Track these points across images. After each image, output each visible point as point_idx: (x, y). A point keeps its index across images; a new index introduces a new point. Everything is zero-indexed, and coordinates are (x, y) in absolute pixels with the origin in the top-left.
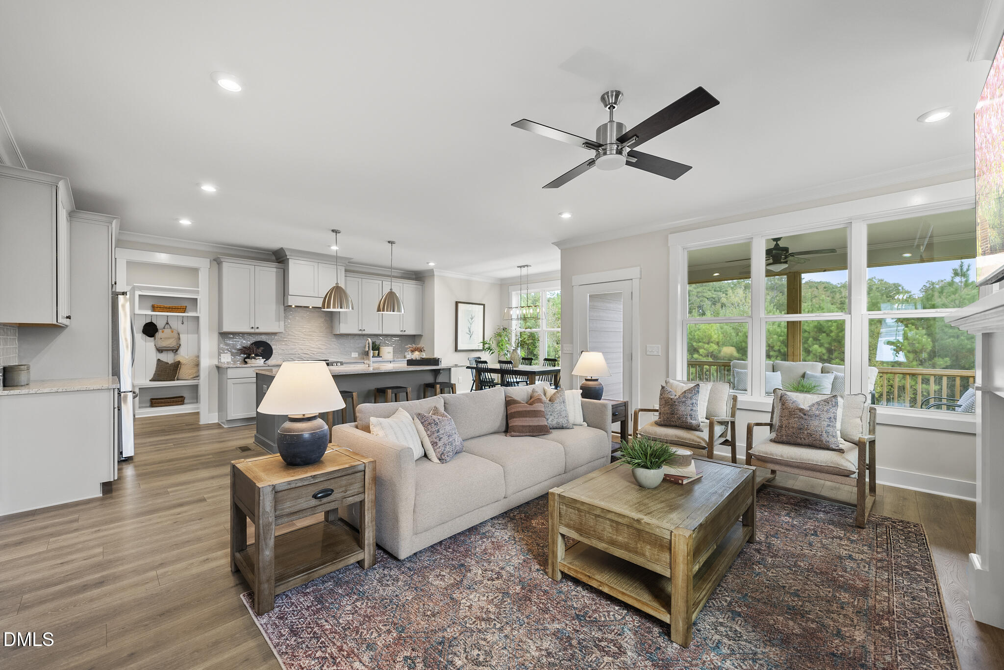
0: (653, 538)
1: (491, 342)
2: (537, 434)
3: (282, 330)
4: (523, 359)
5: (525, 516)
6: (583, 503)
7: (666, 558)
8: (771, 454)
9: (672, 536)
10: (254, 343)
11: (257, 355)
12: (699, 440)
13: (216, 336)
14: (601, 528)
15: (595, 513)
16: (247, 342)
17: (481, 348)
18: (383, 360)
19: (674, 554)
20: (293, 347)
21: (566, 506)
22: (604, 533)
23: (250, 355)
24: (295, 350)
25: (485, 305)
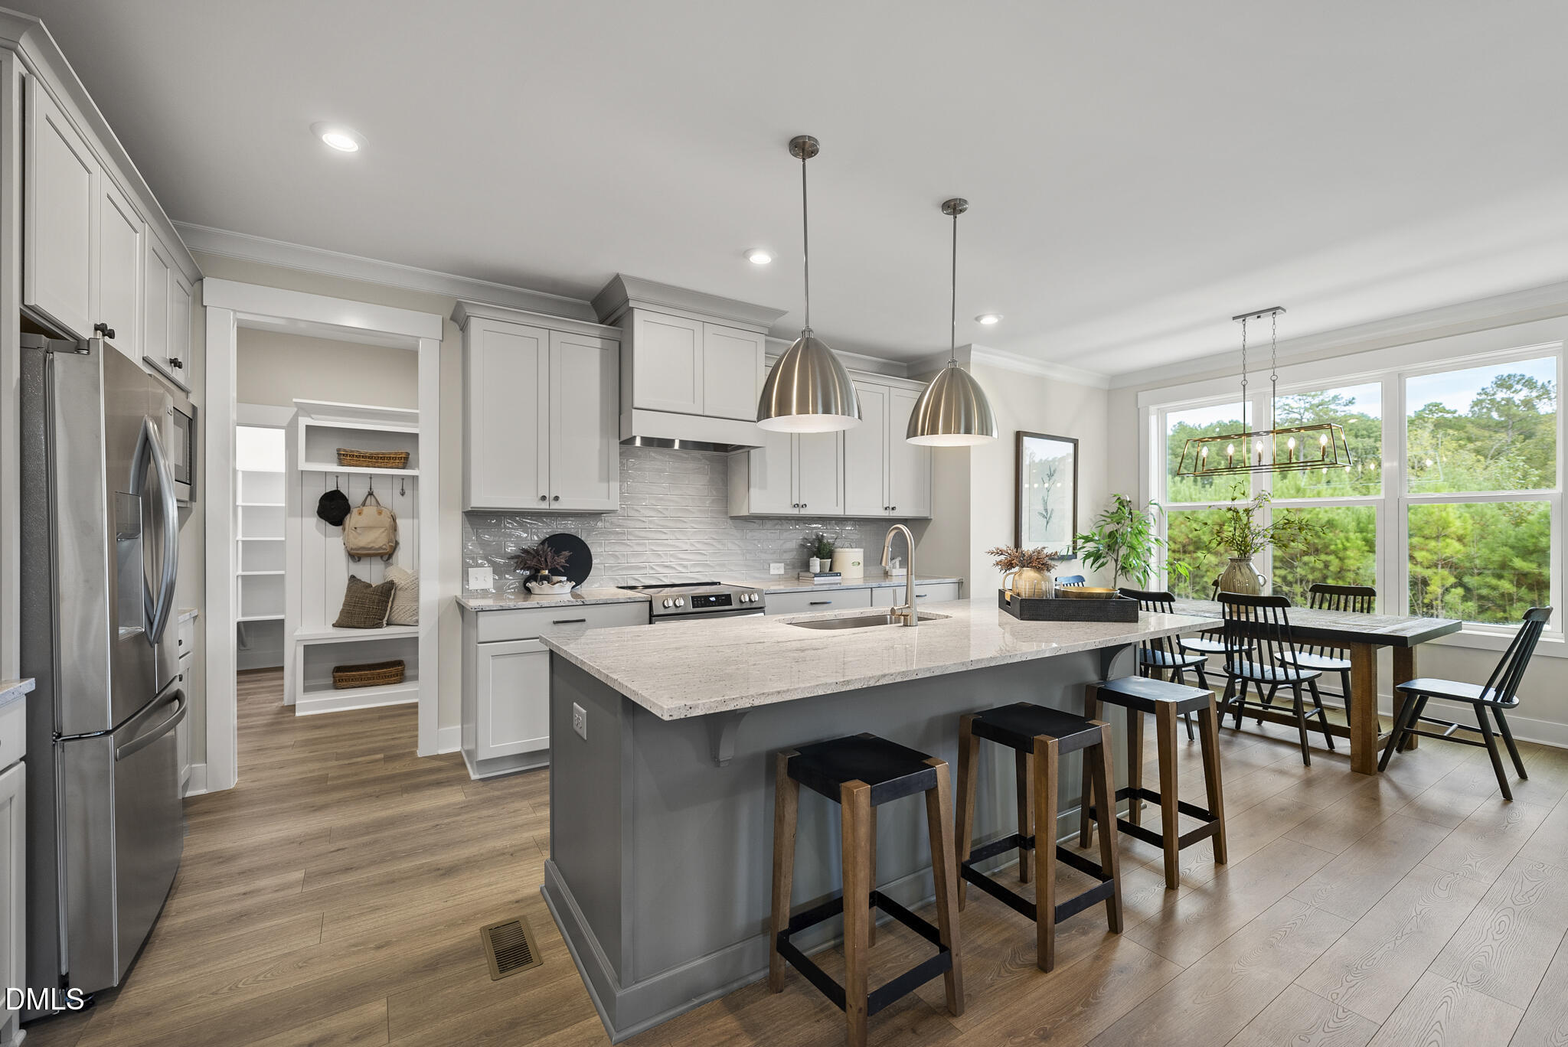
3: (613, 503)
10: (547, 539)
11: (555, 572)
13: (457, 519)
16: (531, 537)
17: (1070, 548)
18: (845, 584)
20: (637, 548)
23: (538, 571)
24: (644, 558)
25: (1078, 440)
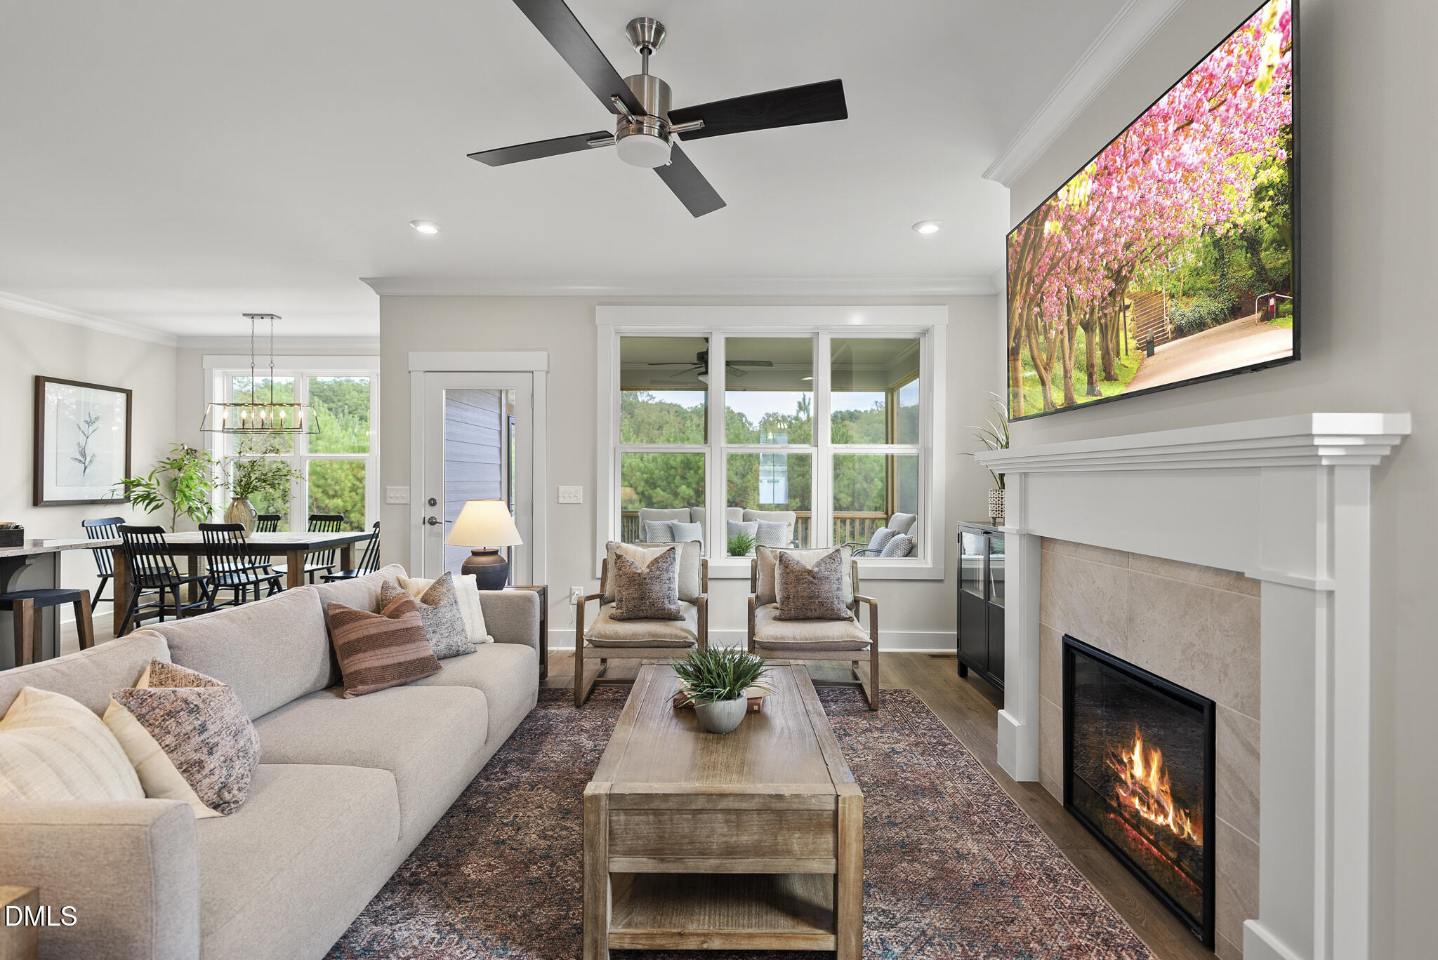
0: (805, 817)
1: (154, 482)
2: (415, 678)
4: (261, 518)
5: (440, 865)
6: (666, 797)
7: (828, 843)
8: (783, 638)
9: (840, 802)
12: (684, 634)
14: (705, 832)
15: (694, 807)
17: (120, 494)
19: (842, 831)
21: (626, 814)
22: (712, 840)
25: (131, 391)
